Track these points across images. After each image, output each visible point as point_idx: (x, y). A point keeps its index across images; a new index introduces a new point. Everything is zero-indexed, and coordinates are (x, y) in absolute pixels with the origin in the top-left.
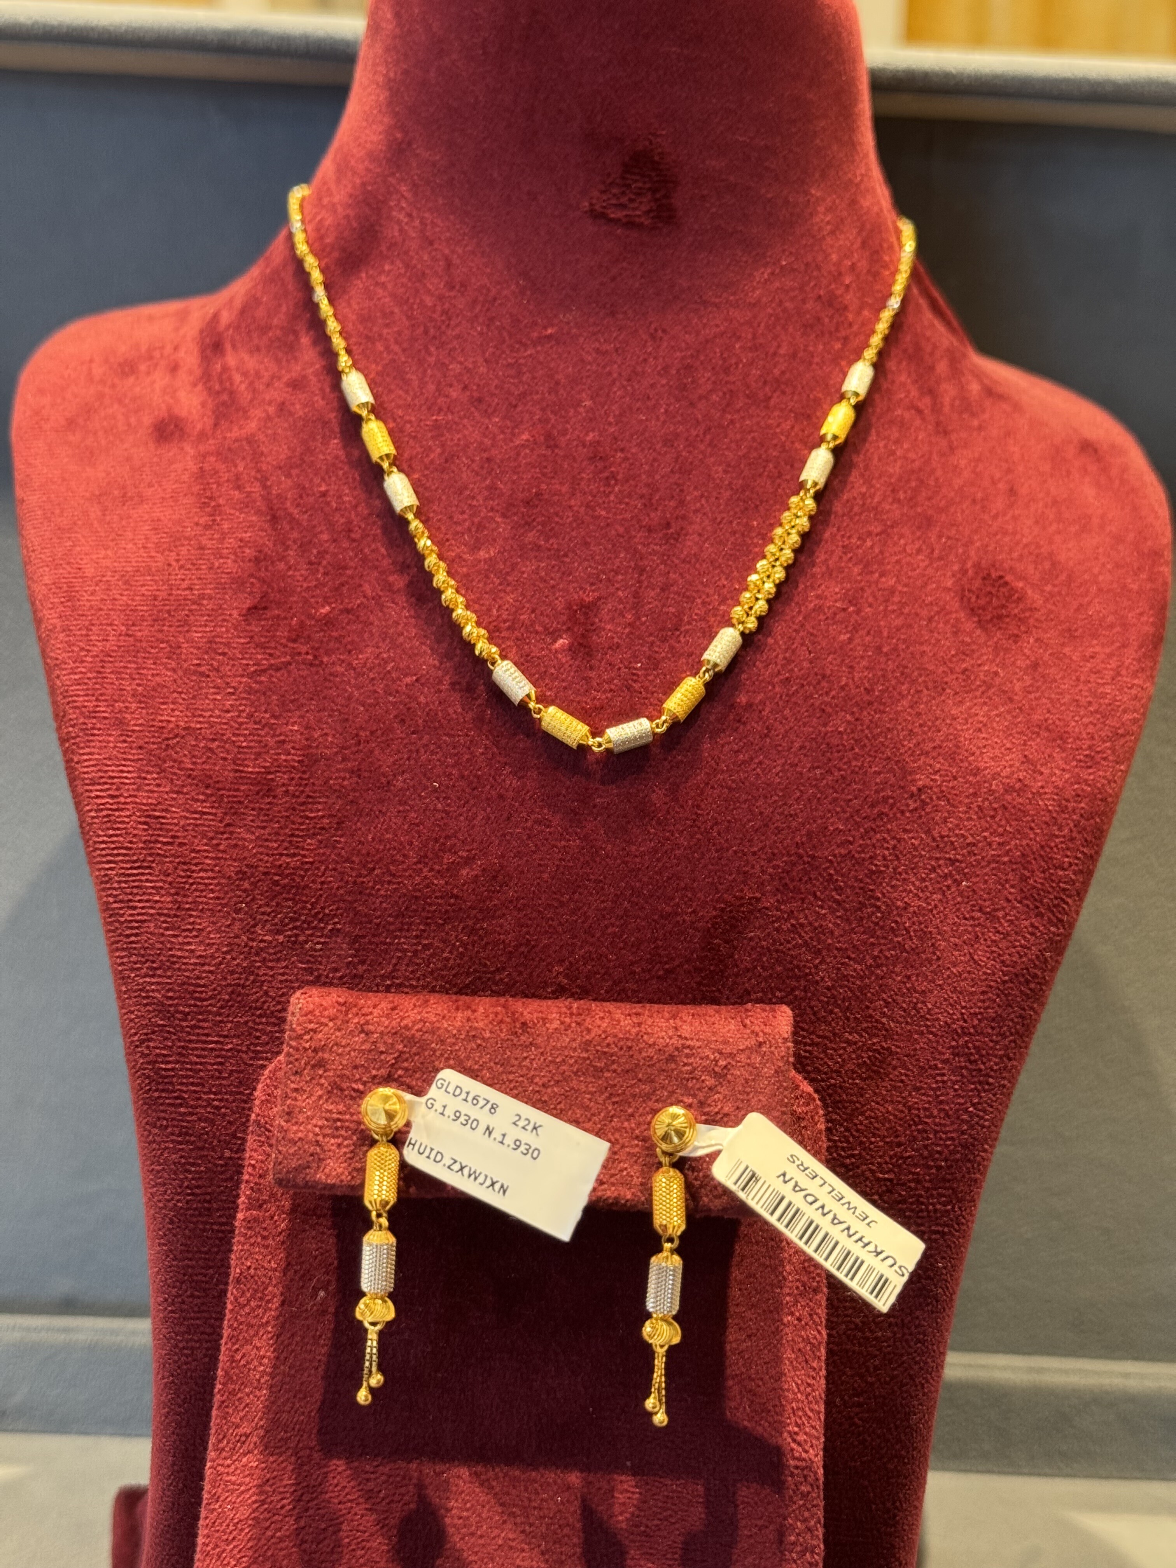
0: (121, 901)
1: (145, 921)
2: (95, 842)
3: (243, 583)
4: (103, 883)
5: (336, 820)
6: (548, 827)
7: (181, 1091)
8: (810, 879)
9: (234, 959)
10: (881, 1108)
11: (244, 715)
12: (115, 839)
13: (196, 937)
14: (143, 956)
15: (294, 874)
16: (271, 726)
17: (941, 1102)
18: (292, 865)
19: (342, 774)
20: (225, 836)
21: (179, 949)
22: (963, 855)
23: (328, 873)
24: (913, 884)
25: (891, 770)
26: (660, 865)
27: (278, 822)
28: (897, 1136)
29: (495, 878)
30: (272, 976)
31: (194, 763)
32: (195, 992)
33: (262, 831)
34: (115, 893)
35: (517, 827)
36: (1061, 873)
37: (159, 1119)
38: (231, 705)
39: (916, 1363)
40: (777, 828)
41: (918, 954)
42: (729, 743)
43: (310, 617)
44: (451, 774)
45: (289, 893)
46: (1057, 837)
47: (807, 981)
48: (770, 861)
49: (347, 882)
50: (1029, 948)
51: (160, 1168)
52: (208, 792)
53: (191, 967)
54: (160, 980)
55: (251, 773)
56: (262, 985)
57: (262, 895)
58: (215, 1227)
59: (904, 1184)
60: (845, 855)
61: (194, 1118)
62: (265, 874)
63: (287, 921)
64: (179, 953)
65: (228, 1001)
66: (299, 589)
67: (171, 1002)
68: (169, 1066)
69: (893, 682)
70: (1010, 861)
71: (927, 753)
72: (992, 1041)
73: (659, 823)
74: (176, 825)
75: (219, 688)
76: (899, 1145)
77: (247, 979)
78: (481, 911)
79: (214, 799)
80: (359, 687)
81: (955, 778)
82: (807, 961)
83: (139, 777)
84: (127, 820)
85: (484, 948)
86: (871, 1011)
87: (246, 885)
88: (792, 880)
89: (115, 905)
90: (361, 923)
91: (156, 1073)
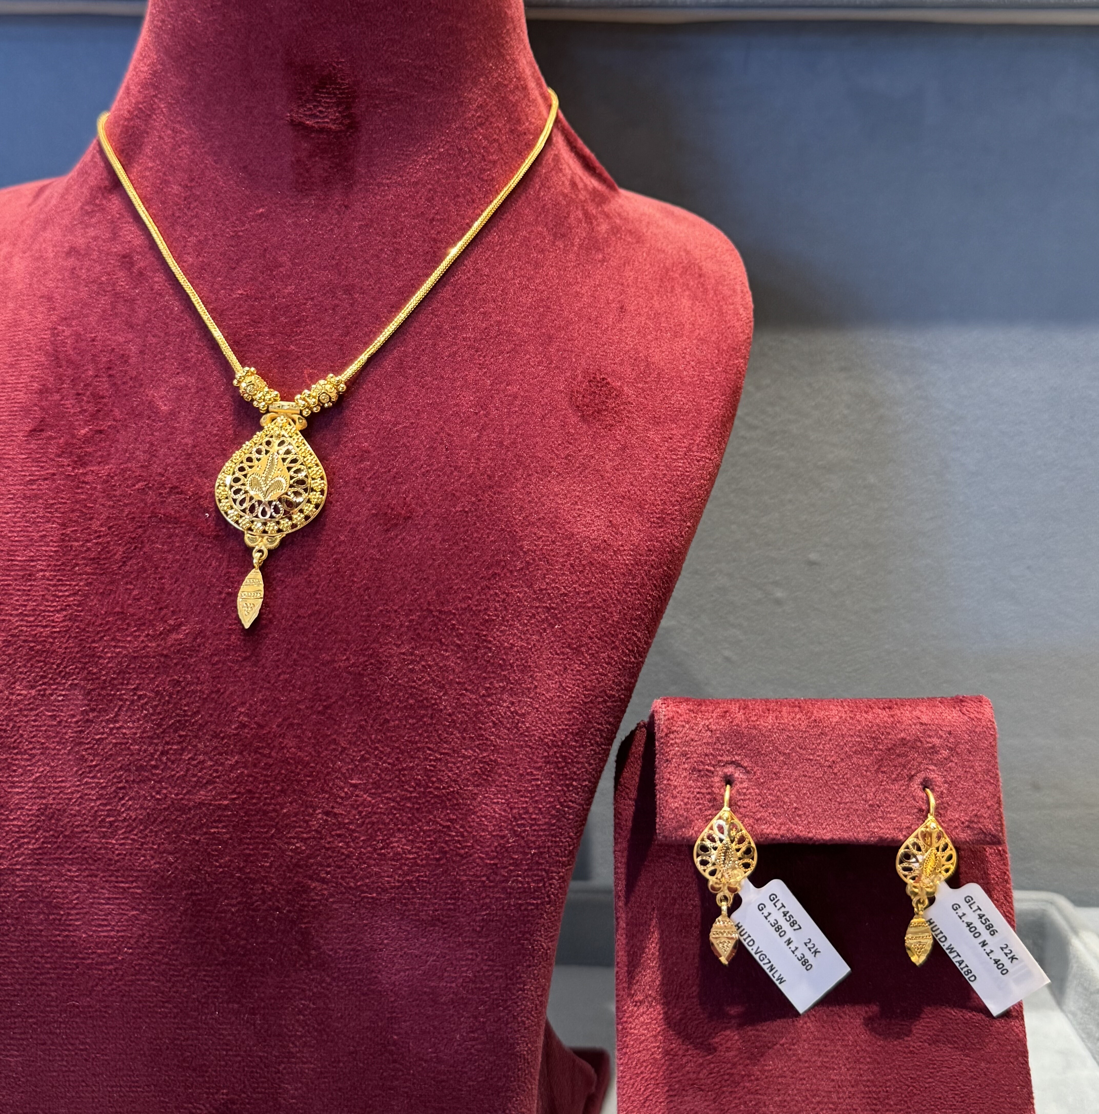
8: (438, 629)
15: (45, 641)
17: (536, 802)
22: (557, 604)
24: (518, 629)
26: (322, 623)
27: (36, 601)
28: (502, 831)
38: (10, 508)
40: (413, 589)
41: (520, 684)
46: (632, 584)
48: (407, 615)
50: (606, 675)
70: (594, 607)
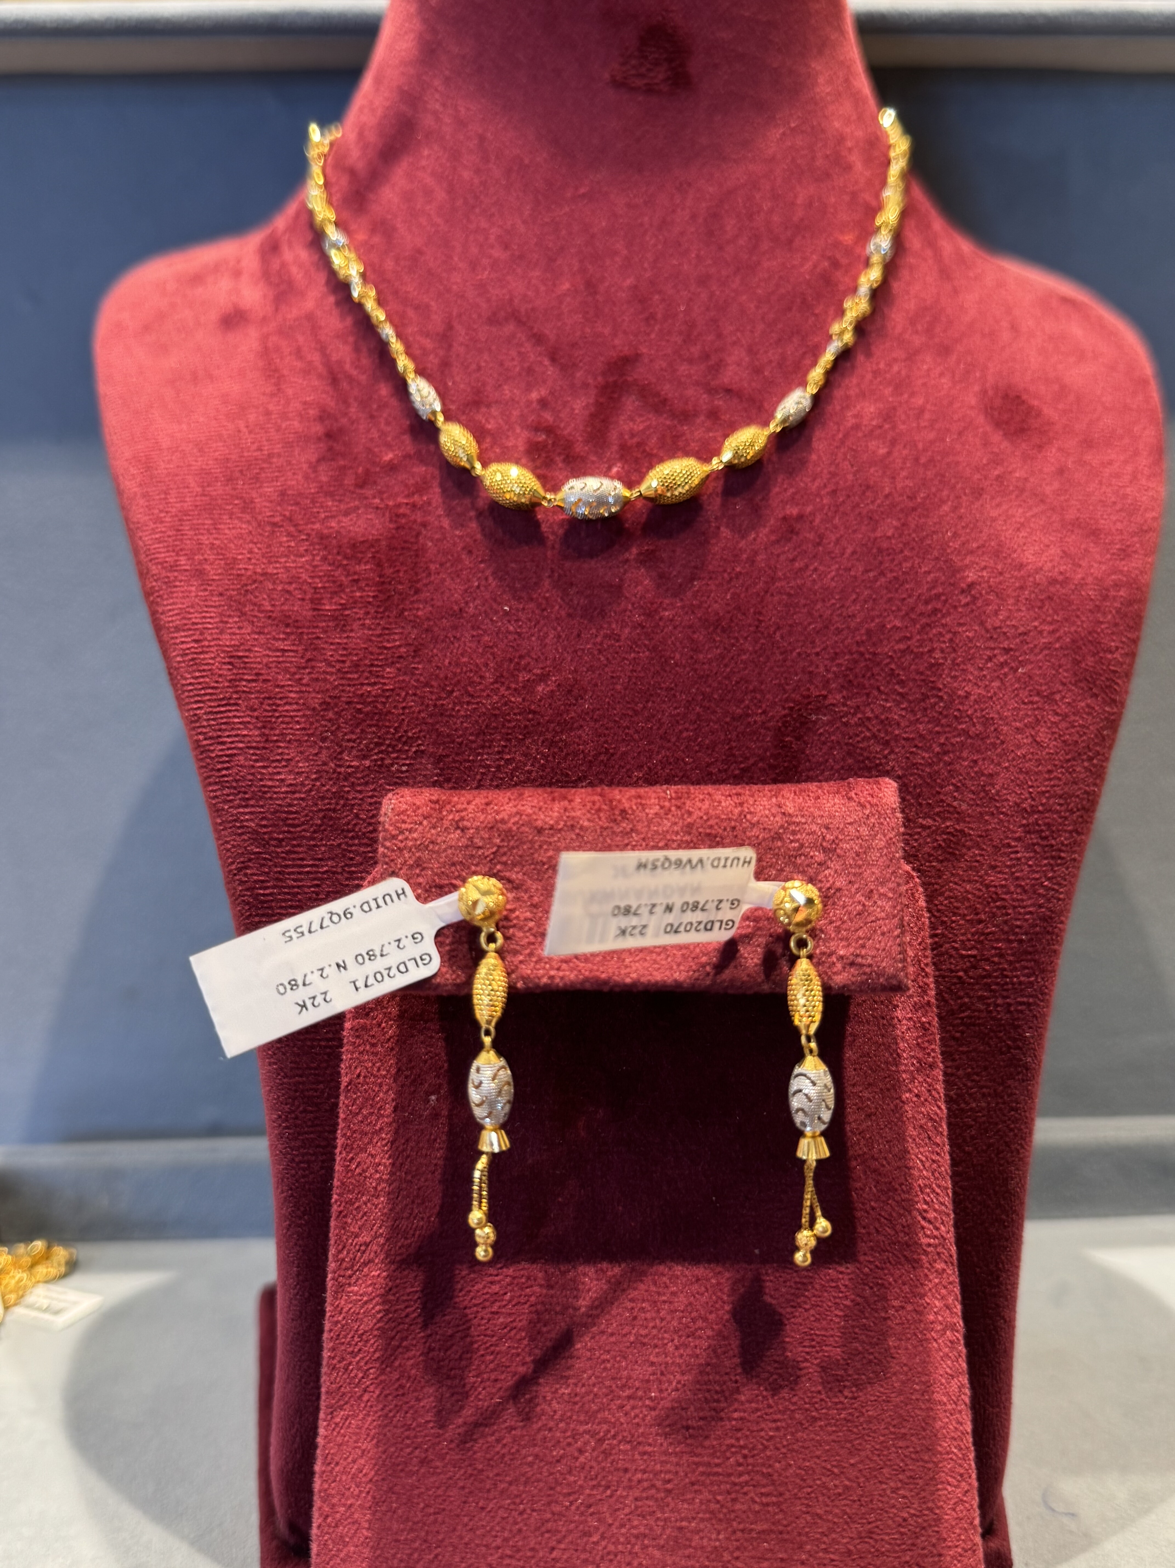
0: (211, 738)
1: (235, 755)
2: (183, 685)
4: (192, 722)
5: (412, 648)
6: (618, 641)
8: (873, 674)
12: (202, 680)
14: (235, 788)
15: (376, 702)
17: (1017, 878)
22: (1016, 644)
24: (972, 673)
25: (941, 569)
26: (728, 670)
27: (357, 655)
28: (977, 914)
29: (570, 692)
30: (361, 799)
31: (273, 605)
32: (287, 819)
34: (204, 730)
35: (587, 643)
36: (1109, 656)
38: (306, 550)
39: (1011, 1130)
40: (837, 628)
41: (982, 739)
42: (784, 553)
45: (372, 719)
46: (1102, 623)
48: (833, 659)
49: (428, 705)
50: (1088, 728)
52: (288, 630)
54: (253, 809)
56: (351, 810)
57: (346, 723)
59: (987, 960)
62: (348, 703)
63: (372, 746)
64: (270, 783)
65: (320, 826)
70: (1061, 648)
71: (972, 552)
72: (1061, 817)
74: (259, 663)
76: (980, 921)
77: (337, 804)
78: (559, 724)
81: (1001, 574)
82: (877, 752)
83: (222, 622)
84: (211, 661)
85: (565, 759)
86: (942, 797)
87: (331, 715)
89: (205, 742)
90: (444, 743)
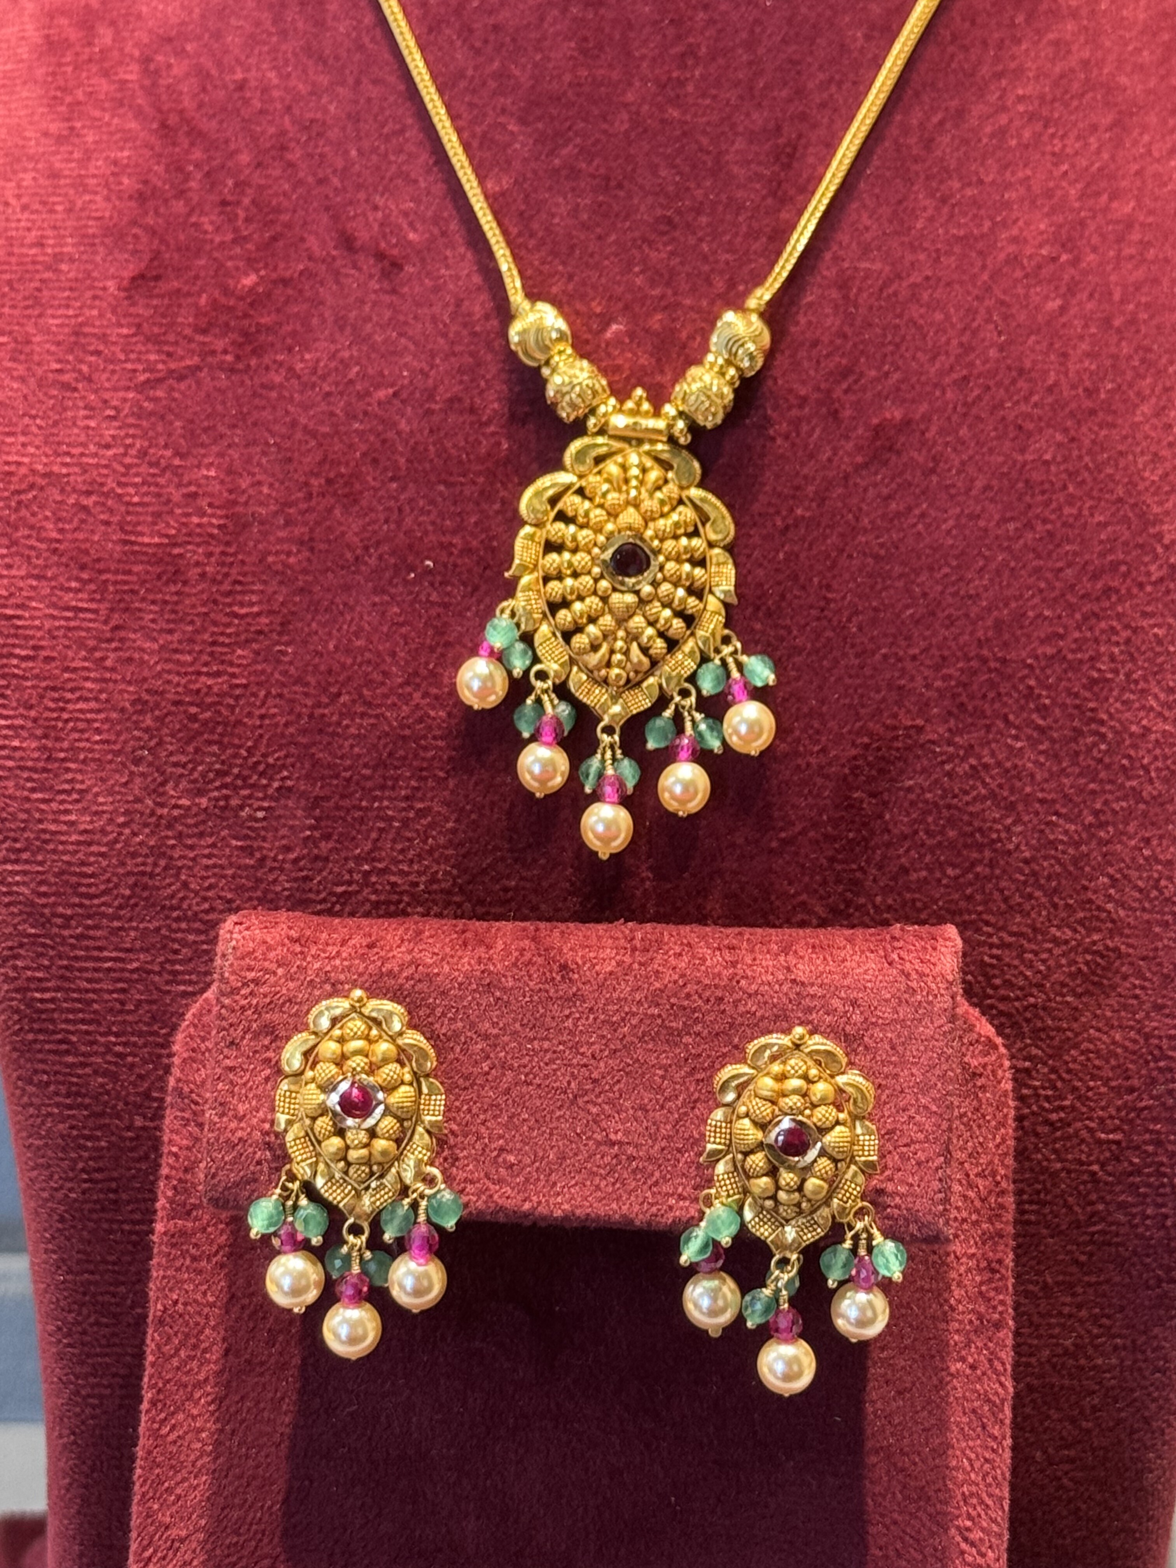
3: (122, 236)
7: (68, 1032)
9: (135, 834)
10: (1105, 1038)
11: (133, 452)
13: (77, 801)
16: (176, 471)
18: (216, 689)
19: (286, 547)
20: (114, 645)
21: (55, 821)
23: (270, 702)
33: (169, 638)
37: (36, 1072)
43: (226, 291)
44: (451, 544)
47: (995, 851)
51: (40, 1143)
53: (70, 848)
55: (148, 545)
58: (127, 1227)
60: (1053, 657)
61: (88, 1070)
66: (208, 247)
67: (43, 901)
68: (47, 996)
69: (1129, 375)
73: (769, 614)
75: (92, 409)
79: (93, 587)
80: (306, 408)
88: (972, 697)
91: (28, 1006)
